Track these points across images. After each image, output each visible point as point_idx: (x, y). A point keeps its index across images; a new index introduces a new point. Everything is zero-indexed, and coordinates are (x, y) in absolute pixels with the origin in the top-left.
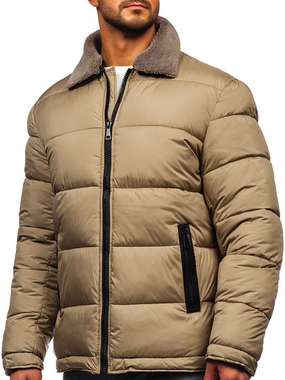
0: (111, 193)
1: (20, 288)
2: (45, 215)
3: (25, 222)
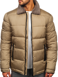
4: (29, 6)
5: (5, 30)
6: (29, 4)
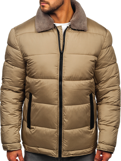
0: (63, 82)
1: (9, 113)
2: (20, 82)
3: (9, 84)
4: (61, 14)
5: (10, 64)
6: (63, 9)
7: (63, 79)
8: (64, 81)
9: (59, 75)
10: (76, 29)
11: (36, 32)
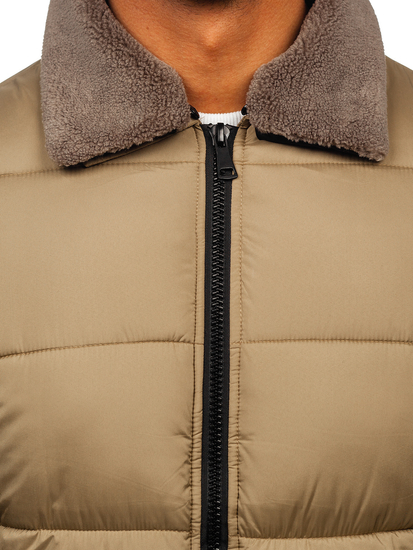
7: (232, 530)
8: (244, 540)
9: (197, 499)
10: (287, 133)
11: (46, 171)
